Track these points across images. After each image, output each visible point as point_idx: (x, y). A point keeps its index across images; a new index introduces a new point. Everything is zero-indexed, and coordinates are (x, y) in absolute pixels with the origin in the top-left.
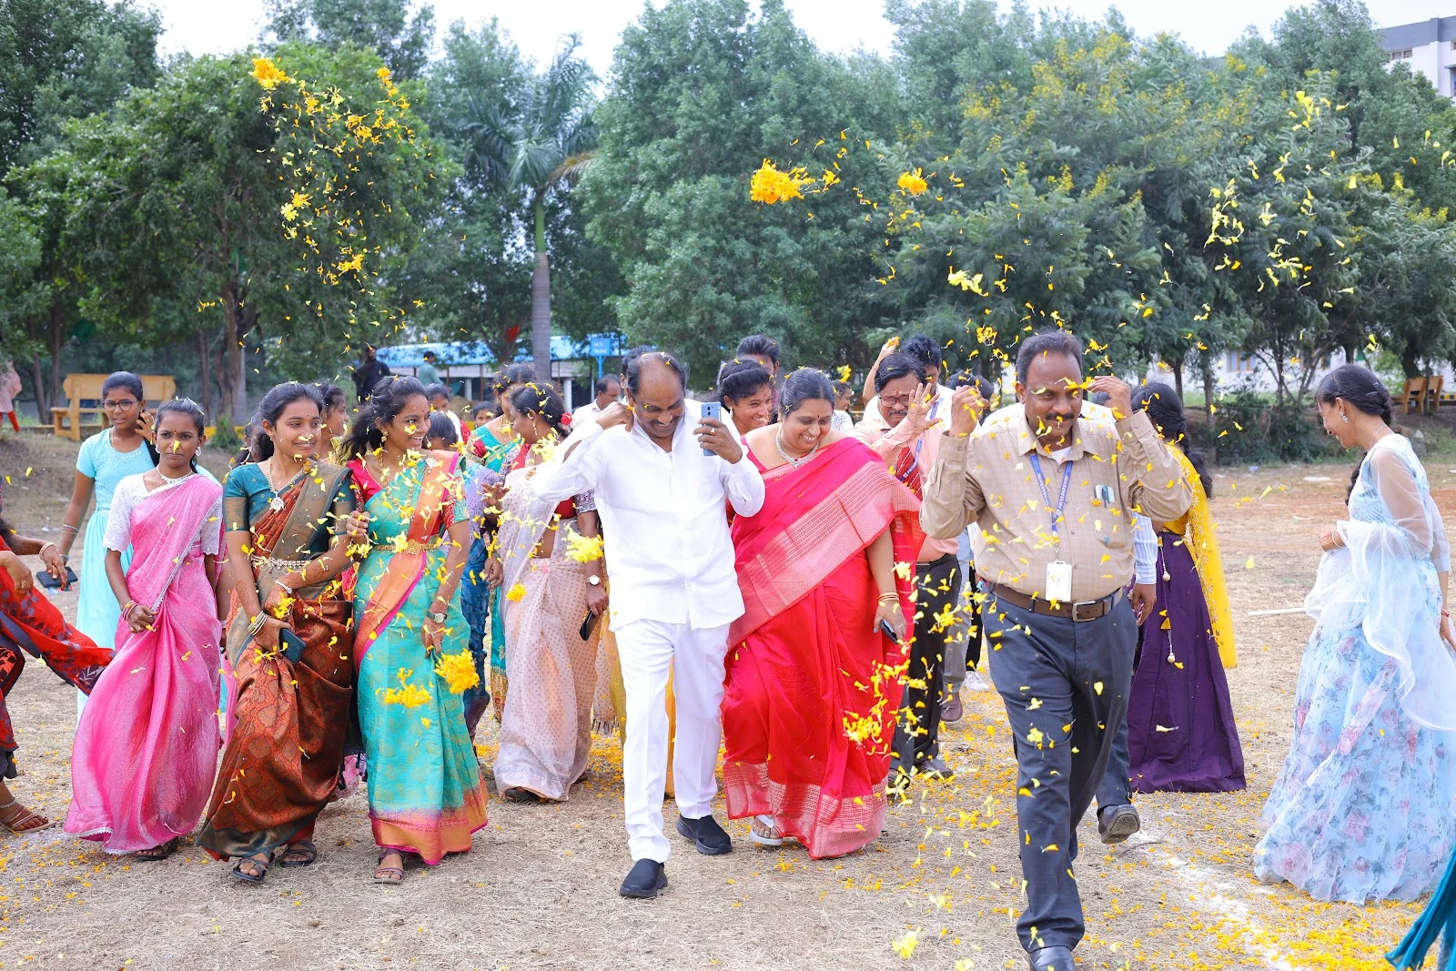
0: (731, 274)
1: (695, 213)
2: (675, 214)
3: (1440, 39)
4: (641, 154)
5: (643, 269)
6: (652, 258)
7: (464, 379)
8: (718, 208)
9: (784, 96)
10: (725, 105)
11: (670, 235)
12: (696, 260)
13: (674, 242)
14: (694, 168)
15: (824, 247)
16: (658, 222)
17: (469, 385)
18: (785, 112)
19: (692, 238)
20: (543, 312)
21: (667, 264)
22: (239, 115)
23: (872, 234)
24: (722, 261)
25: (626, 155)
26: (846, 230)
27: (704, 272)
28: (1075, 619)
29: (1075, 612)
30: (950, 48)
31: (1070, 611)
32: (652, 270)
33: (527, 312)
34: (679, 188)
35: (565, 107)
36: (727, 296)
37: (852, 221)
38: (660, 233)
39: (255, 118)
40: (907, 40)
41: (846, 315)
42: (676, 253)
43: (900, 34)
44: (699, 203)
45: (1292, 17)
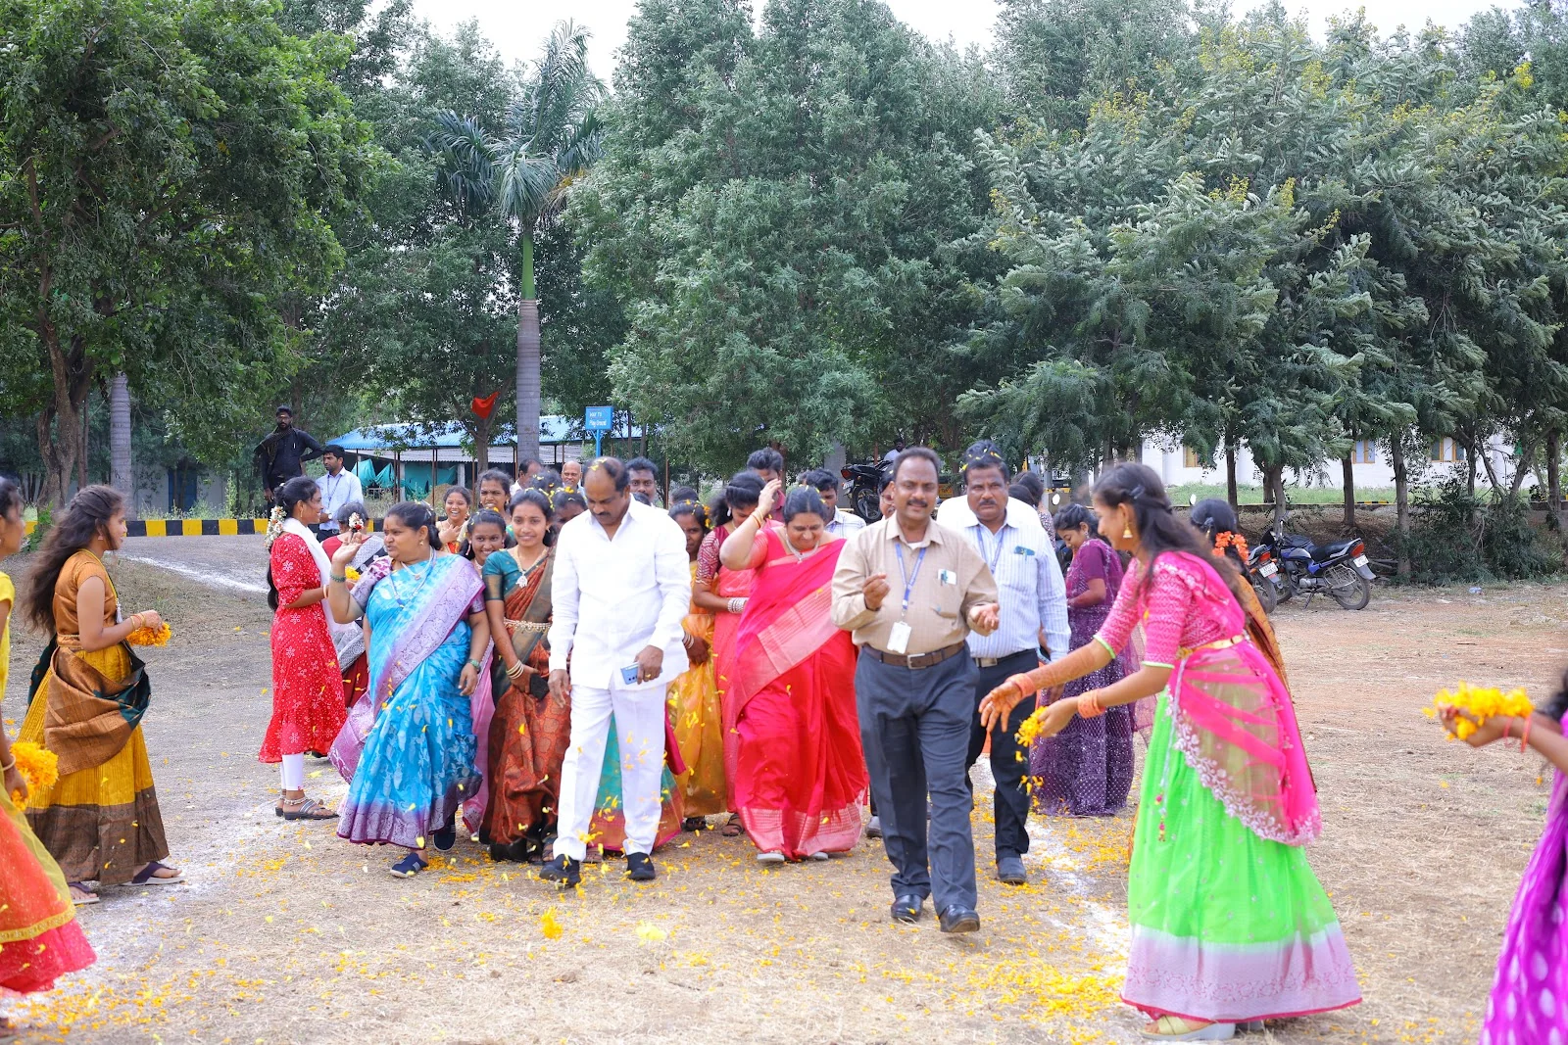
4: (653, 156)
7: (456, 464)
17: (462, 470)
20: (530, 377)
22: (49, 58)
25: (635, 161)
28: (910, 667)
29: (909, 662)
31: (906, 662)
33: (511, 375)
35: (561, 111)
39: (74, 64)
40: (1015, 24)
43: (1003, 16)
45: (1480, 21)
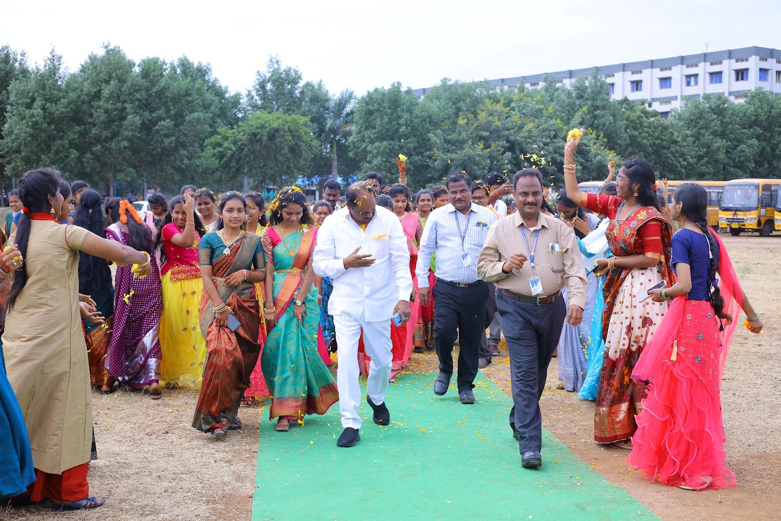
0: (390, 167)
1: (380, 151)
2: (375, 151)
3: (682, 64)
5: (366, 165)
6: (369, 162)
8: (387, 150)
9: (406, 120)
10: (390, 122)
11: (374, 156)
12: (380, 164)
13: (374, 159)
14: (382, 139)
15: (416, 161)
16: (370, 152)
18: (407, 125)
19: (379, 158)
21: (373, 165)
23: (430, 157)
24: (388, 163)
26: (422, 156)
27: (382, 167)
28: (538, 304)
29: (538, 301)
30: (459, 100)
31: (536, 301)
32: (368, 165)
34: (377, 144)
36: (388, 174)
37: (425, 154)
38: (371, 155)
41: (422, 179)
42: (375, 162)
44: (382, 149)
